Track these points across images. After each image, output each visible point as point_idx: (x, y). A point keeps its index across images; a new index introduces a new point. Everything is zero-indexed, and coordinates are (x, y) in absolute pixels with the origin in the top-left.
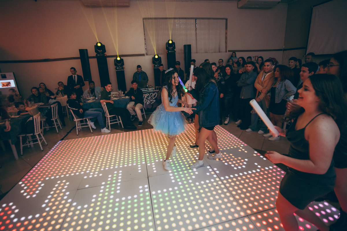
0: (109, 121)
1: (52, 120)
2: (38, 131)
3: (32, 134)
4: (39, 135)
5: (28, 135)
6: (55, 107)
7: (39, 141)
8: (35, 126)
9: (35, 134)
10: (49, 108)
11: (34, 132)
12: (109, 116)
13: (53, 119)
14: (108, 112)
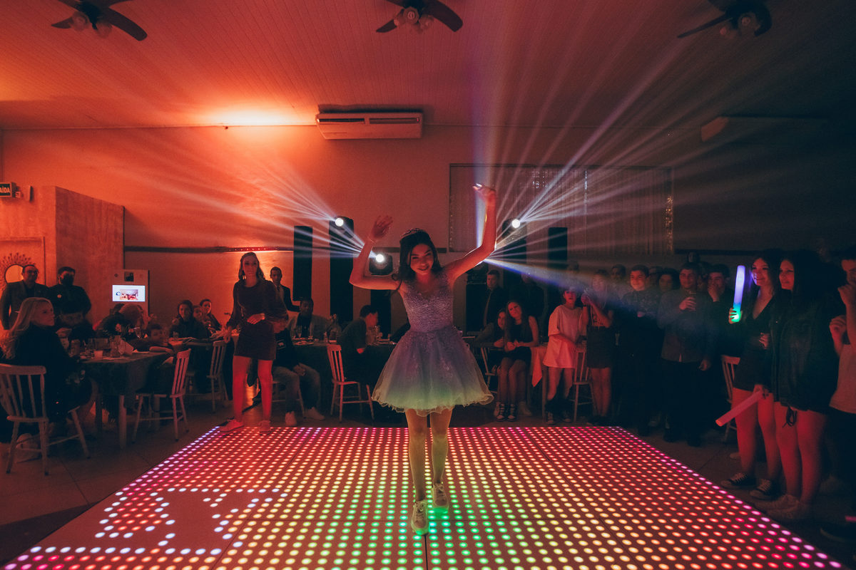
0: (342, 397)
1: (208, 376)
2: (178, 391)
3: (164, 396)
4: (178, 400)
5: (156, 396)
6: (221, 347)
7: (176, 416)
8: (175, 378)
9: (171, 396)
10: (207, 349)
11: (168, 391)
12: (342, 384)
13: (211, 376)
14: (342, 371)
